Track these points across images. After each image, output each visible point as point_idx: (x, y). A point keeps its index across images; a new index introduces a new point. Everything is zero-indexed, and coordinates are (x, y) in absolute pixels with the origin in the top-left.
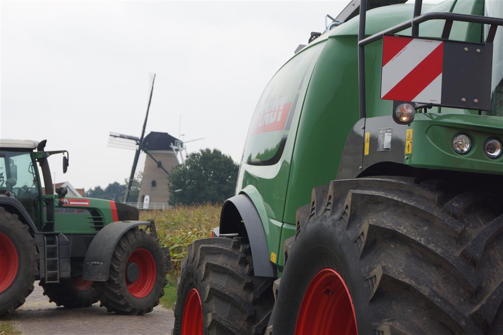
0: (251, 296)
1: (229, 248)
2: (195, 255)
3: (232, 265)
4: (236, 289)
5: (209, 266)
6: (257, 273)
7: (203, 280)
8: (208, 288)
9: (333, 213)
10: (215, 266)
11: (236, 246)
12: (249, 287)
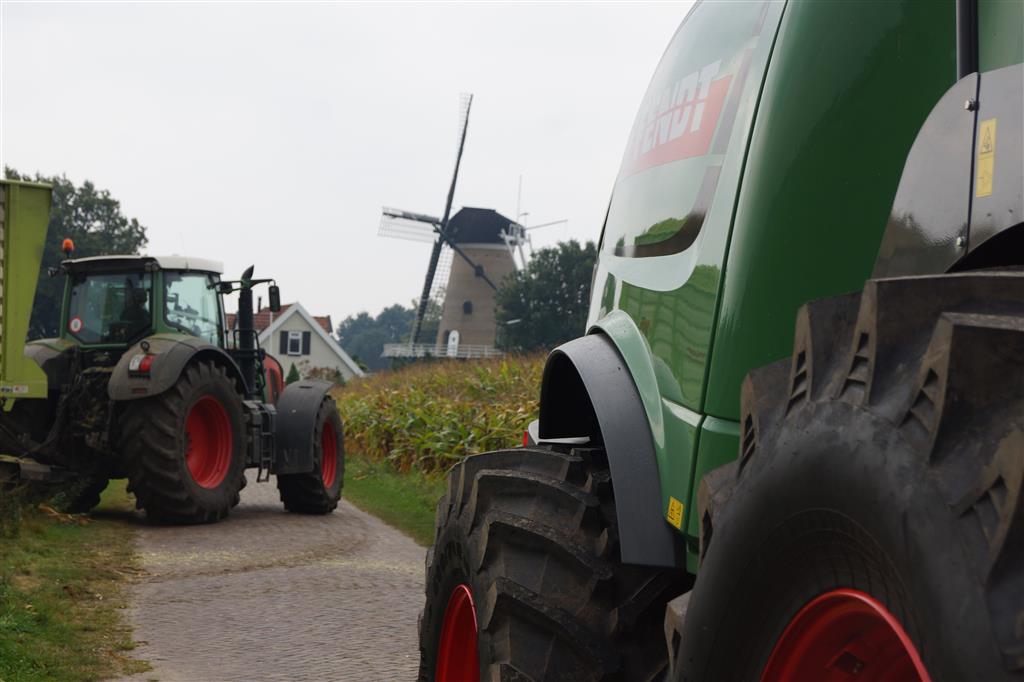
0: (613, 620)
1: (556, 481)
2: (466, 495)
3: (561, 529)
4: (570, 599)
5: (497, 530)
6: (630, 555)
7: (484, 568)
8: (493, 593)
9: (875, 397)
10: (514, 531)
11: (576, 475)
12: (607, 593)
